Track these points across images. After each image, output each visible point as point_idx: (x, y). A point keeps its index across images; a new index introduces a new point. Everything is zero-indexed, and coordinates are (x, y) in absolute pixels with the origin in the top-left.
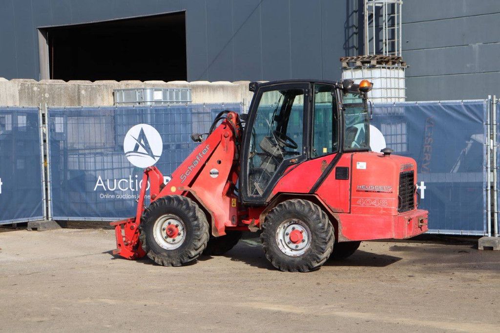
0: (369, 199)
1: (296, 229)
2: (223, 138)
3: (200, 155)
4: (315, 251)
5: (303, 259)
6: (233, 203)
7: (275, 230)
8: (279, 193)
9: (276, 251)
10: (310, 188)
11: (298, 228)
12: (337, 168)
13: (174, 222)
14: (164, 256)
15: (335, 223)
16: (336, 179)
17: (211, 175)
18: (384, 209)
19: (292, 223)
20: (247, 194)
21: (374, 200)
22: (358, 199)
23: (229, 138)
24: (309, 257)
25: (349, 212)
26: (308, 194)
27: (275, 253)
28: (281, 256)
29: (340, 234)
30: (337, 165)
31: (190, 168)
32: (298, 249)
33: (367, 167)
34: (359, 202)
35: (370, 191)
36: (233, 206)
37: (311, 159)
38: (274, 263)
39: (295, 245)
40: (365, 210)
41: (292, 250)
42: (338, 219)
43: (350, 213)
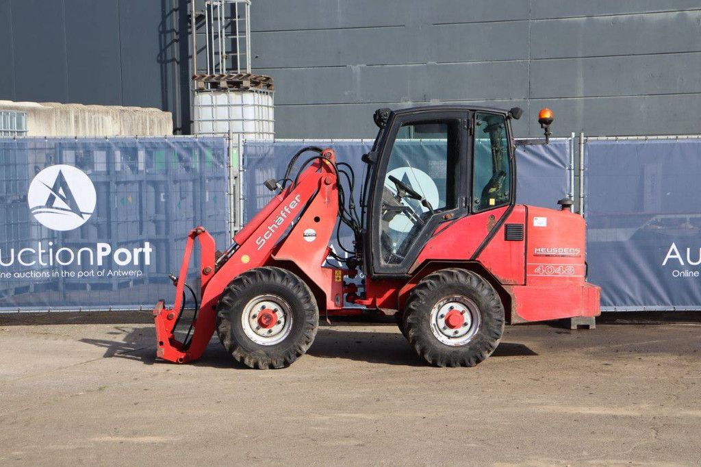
0: (550, 266)
1: (455, 309)
2: (323, 185)
3: (287, 210)
4: (487, 338)
5: (470, 349)
6: (336, 277)
7: (429, 311)
8: (427, 261)
9: (432, 341)
10: (472, 253)
11: (458, 307)
12: (506, 226)
13: (271, 306)
14: (259, 355)
15: (506, 299)
16: (506, 239)
17: (305, 238)
18: (571, 279)
19: (451, 300)
20: (380, 264)
21: (557, 266)
22: (537, 266)
23: (331, 185)
24: (478, 346)
25: (523, 283)
26: (470, 260)
27: (429, 343)
28: (438, 346)
29: (513, 313)
30: (506, 222)
31: (270, 228)
32: (457, 335)
33: (548, 223)
34: (538, 270)
35: (552, 256)
36: (336, 280)
37: (473, 213)
38: (427, 357)
39: (454, 330)
40: (545, 279)
41: (449, 337)
42: (511, 294)
43: (525, 285)
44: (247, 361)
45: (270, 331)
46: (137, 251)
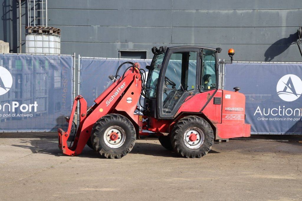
0: (232, 115)
1: (193, 133)
2: (135, 79)
3: (119, 89)
4: (207, 145)
5: (200, 150)
6: (140, 119)
7: (183, 134)
8: (182, 112)
9: (184, 147)
10: (201, 109)
11: (195, 132)
12: (214, 98)
13: (116, 131)
15: (214, 129)
16: (214, 104)
17: (127, 101)
18: (240, 121)
19: (192, 129)
20: (162, 113)
21: (234, 115)
22: (226, 115)
23: (139, 79)
24: (203, 149)
25: (221, 122)
26: (200, 112)
28: (187, 149)
29: (217, 135)
30: (214, 96)
31: (112, 97)
32: (194, 144)
33: (231, 97)
34: (227, 117)
35: (233, 111)
37: (201, 92)
38: (182, 153)
39: (193, 142)
40: (229, 121)
41: (191, 145)
42: (216, 127)
43: (221, 123)
44: (105, 155)
45: (115, 142)
46: (31, 106)
